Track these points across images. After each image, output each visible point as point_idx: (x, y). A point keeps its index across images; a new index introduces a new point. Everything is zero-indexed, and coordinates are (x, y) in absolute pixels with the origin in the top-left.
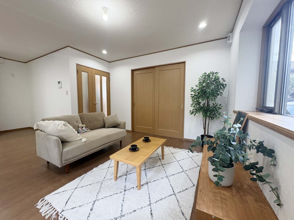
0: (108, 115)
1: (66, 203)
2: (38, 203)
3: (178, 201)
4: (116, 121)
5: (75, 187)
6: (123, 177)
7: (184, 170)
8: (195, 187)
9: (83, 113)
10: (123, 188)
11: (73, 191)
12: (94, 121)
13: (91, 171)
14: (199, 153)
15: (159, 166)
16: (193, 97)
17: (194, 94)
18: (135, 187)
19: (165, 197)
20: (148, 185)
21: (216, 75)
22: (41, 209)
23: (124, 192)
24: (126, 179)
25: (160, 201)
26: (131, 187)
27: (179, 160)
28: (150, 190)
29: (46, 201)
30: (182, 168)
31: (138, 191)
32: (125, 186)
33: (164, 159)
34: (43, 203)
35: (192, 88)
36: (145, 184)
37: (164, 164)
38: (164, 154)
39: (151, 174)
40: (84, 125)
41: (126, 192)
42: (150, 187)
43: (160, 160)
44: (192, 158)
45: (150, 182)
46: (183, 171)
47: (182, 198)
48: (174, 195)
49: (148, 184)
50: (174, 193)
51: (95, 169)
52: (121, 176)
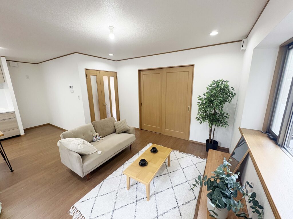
0: (117, 121)
1: (92, 211)
2: (70, 210)
3: (181, 214)
4: (125, 127)
5: (96, 196)
6: (134, 185)
7: (188, 180)
8: (196, 200)
9: (95, 120)
10: (135, 198)
11: (95, 200)
12: (106, 128)
13: (107, 178)
14: (203, 159)
15: (166, 174)
16: (199, 106)
17: (201, 103)
18: (145, 198)
19: (170, 209)
20: (156, 196)
21: (225, 83)
22: (73, 216)
23: (136, 203)
24: (137, 189)
25: (166, 213)
26: (142, 198)
27: (183, 168)
28: (157, 201)
29: (76, 209)
30: (186, 178)
31: (148, 202)
32: (136, 196)
33: (170, 165)
34: (74, 210)
35: (200, 96)
36: (153, 194)
37: (170, 173)
38: (171, 160)
39: (158, 182)
40: (98, 134)
41: (138, 202)
42: (158, 198)
43: (166, 167)
44: (196, 165)
45: (158, 193)
46: (186, 181)
47: (185, 211)
48: (178, 208)
49: (156, 194)
50: (178, 205)
51: (110, 176)
52: (133, 185)
